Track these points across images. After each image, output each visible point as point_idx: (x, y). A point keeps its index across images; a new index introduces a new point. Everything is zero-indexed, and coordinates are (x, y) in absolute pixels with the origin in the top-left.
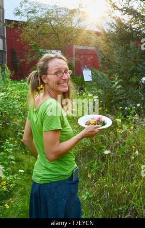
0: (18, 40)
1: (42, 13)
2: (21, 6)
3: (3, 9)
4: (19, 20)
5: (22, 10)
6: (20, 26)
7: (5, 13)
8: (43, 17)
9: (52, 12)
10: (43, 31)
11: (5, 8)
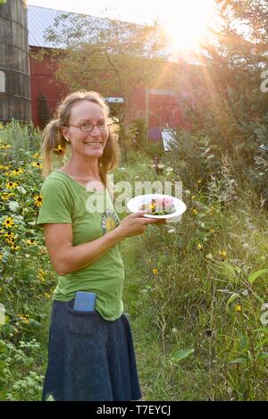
0: (51, 81)
1: (92, 36)
2: (56, 25)
3: (26, 30)
4: (54, 47)
5: (58, 30)
6: (54, 57)
7: (29, 35)
8: (94, 42)
9: (109, 34)
10: (93, 66)
11: (29, 28)
